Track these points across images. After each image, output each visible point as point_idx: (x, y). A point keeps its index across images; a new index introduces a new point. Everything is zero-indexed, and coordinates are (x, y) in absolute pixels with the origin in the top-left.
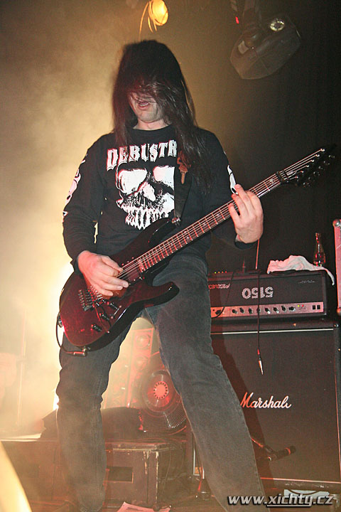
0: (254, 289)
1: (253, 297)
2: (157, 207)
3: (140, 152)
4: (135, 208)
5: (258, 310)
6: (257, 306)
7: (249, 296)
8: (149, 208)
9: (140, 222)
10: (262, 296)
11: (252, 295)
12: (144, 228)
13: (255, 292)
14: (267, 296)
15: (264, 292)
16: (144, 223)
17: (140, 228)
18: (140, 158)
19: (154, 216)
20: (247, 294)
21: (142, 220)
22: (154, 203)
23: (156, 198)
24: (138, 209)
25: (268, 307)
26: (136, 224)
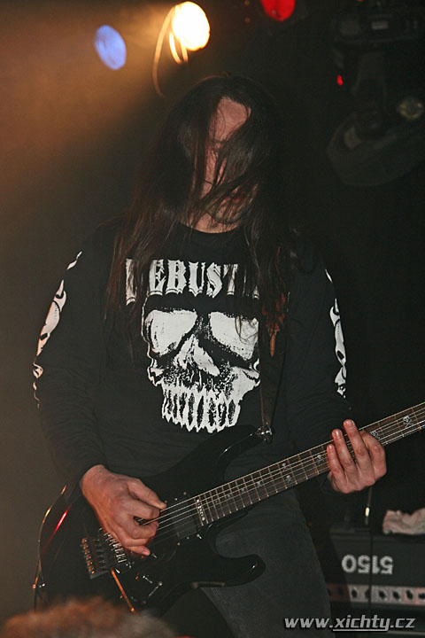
0: (362, 558)
1: (360, 571)
2: (222, 387)
3: (187, 275)
4: (184, 389)
5: (368, 594)
6: (366, 588)
7: (352, 569)
8: (208, 389)
9: (190, 419)
10: (375, 570)
11: (358, 567)
12: (198, 430)
13: (364, 562)
14: (383, 572)
15: (379, 565)
16: (199, 421)
17: (190, 428)
18: (187, 288)
19: (217, 408)
20: (349, 564)
21: (195, 415)
22: (217, 380)
23: (221, 371)
24: (188, 391)
25: (385, 590)
26: (184, 421)
